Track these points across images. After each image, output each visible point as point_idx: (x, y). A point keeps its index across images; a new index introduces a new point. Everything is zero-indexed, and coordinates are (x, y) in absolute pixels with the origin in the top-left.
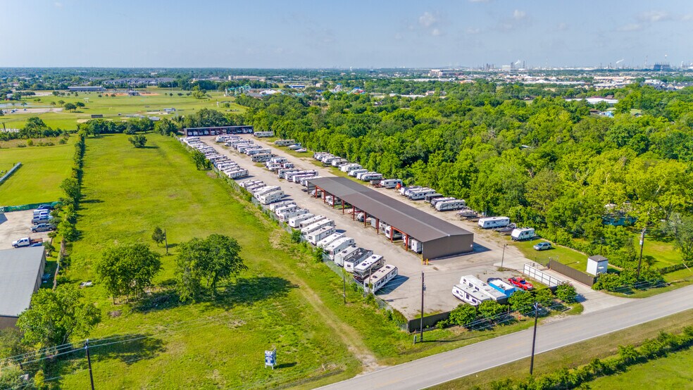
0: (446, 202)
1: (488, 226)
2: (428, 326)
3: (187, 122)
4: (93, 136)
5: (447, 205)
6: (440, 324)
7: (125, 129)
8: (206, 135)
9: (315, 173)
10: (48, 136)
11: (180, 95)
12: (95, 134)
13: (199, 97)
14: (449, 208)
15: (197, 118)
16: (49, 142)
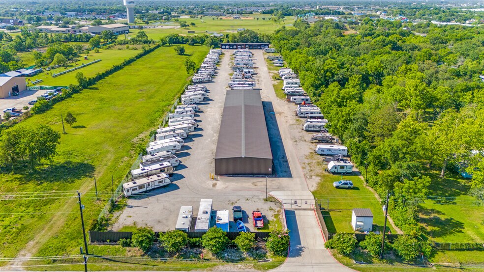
0: (314, 124)
1: (322, 153)
2: (108, 241)
3: (230, 39)
4: (169, 45)
5: (313, 127)
6: (121, 241)
7: (188, 41)
8: (234, 49)
9: (252, 85)
10: (145, 43)
11: (264, 19)
12: (170, 44)
13: (275, 21)
14: (315, 129)
15: (237, 36)
16: (134, 47)
